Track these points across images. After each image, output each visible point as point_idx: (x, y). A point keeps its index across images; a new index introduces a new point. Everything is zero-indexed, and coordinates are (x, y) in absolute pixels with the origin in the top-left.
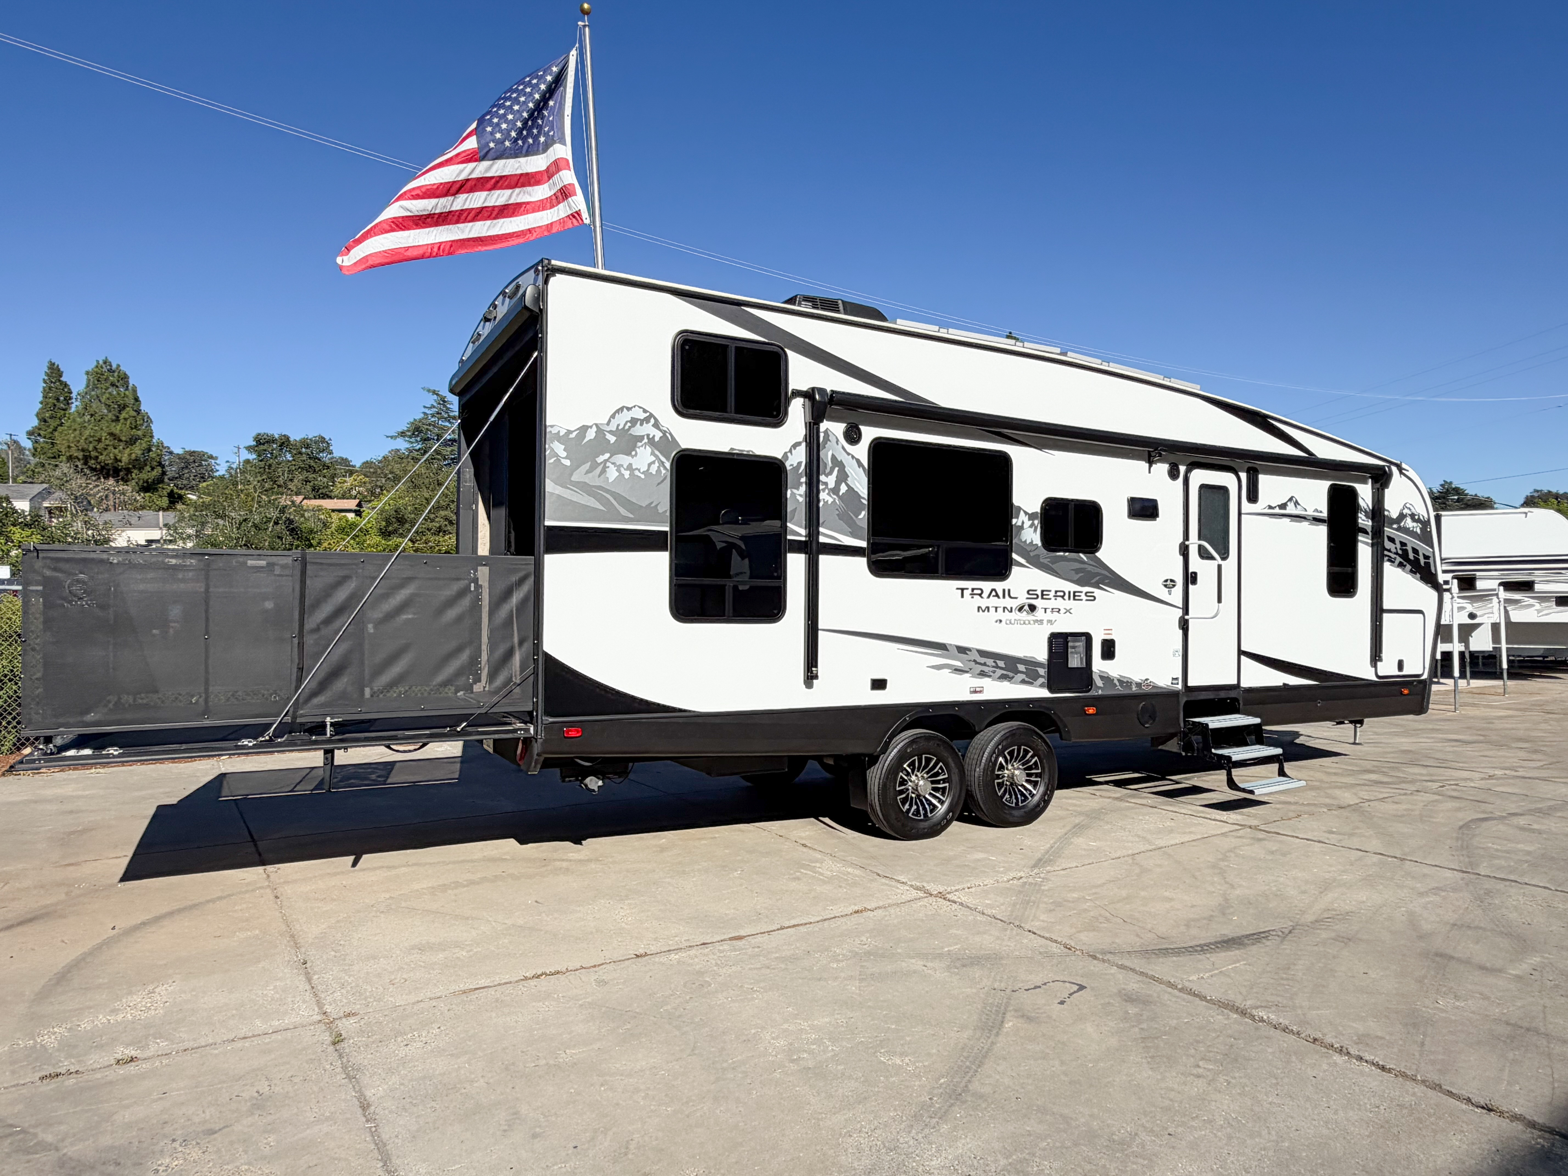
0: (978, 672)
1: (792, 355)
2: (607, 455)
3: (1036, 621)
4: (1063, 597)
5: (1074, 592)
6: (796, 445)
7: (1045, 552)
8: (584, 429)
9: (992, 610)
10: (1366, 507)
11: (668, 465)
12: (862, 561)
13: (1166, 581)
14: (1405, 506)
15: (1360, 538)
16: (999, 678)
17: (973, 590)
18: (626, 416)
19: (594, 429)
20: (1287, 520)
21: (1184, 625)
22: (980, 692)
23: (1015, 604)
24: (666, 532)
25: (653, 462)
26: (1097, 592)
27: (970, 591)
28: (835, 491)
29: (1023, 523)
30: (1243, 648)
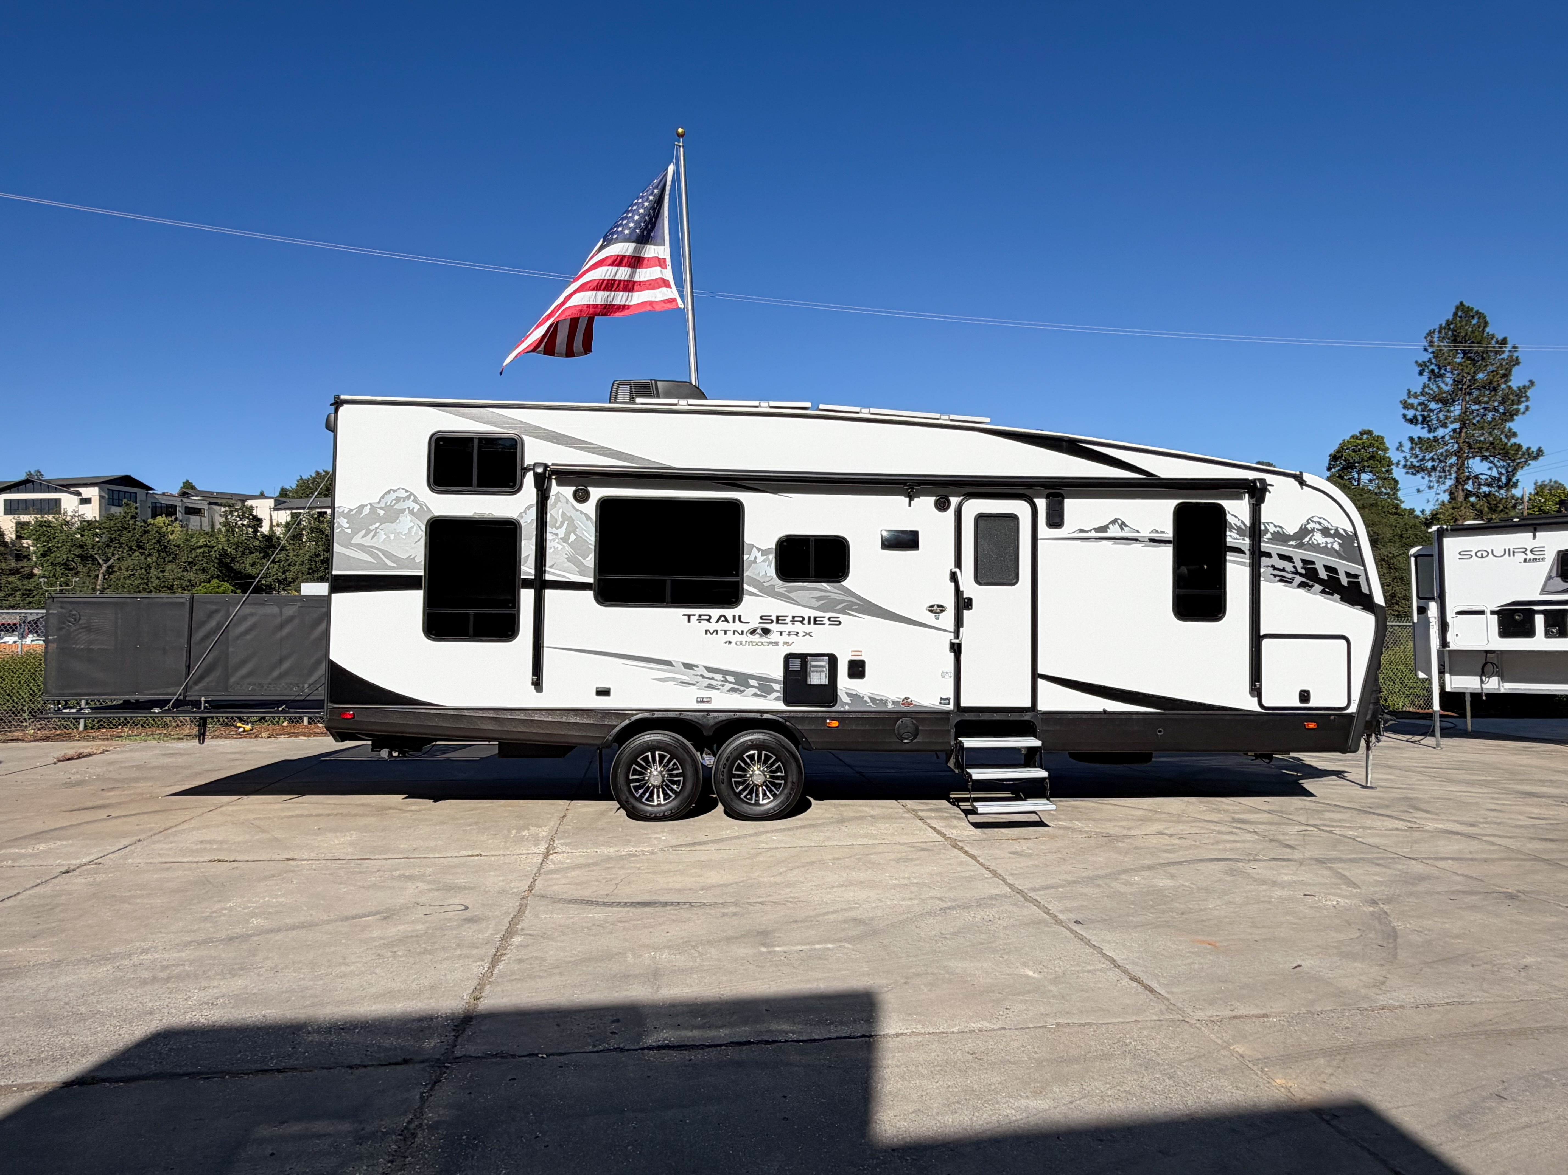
0: (706, 684)
1: (528, 440)
2: (378, 524)
3: (769, 643)
4: (801, 622)
5: (815, 618)
6: (529, 508)
7: (781, 582)
8: (362, 507)
9: (721, 633)
10: (1239, 524)
11: (423, 528)
12: (590, 594)
13: (932, 606)
14: (1310, 520)
15: (1228, 558)
16: (729, 691)
17: (700, 616)
18: (393, 496)
19: (369, 506)
20: (1110, 543)
21: (956, 649)
22: (708, 702)
23: (746, 628)
24: (421, 576)
25: (412, 527)
26: (842, 618)
27: (697, 617)
28: (565, 540)
29: (756, 558)
30: (1040, 671)
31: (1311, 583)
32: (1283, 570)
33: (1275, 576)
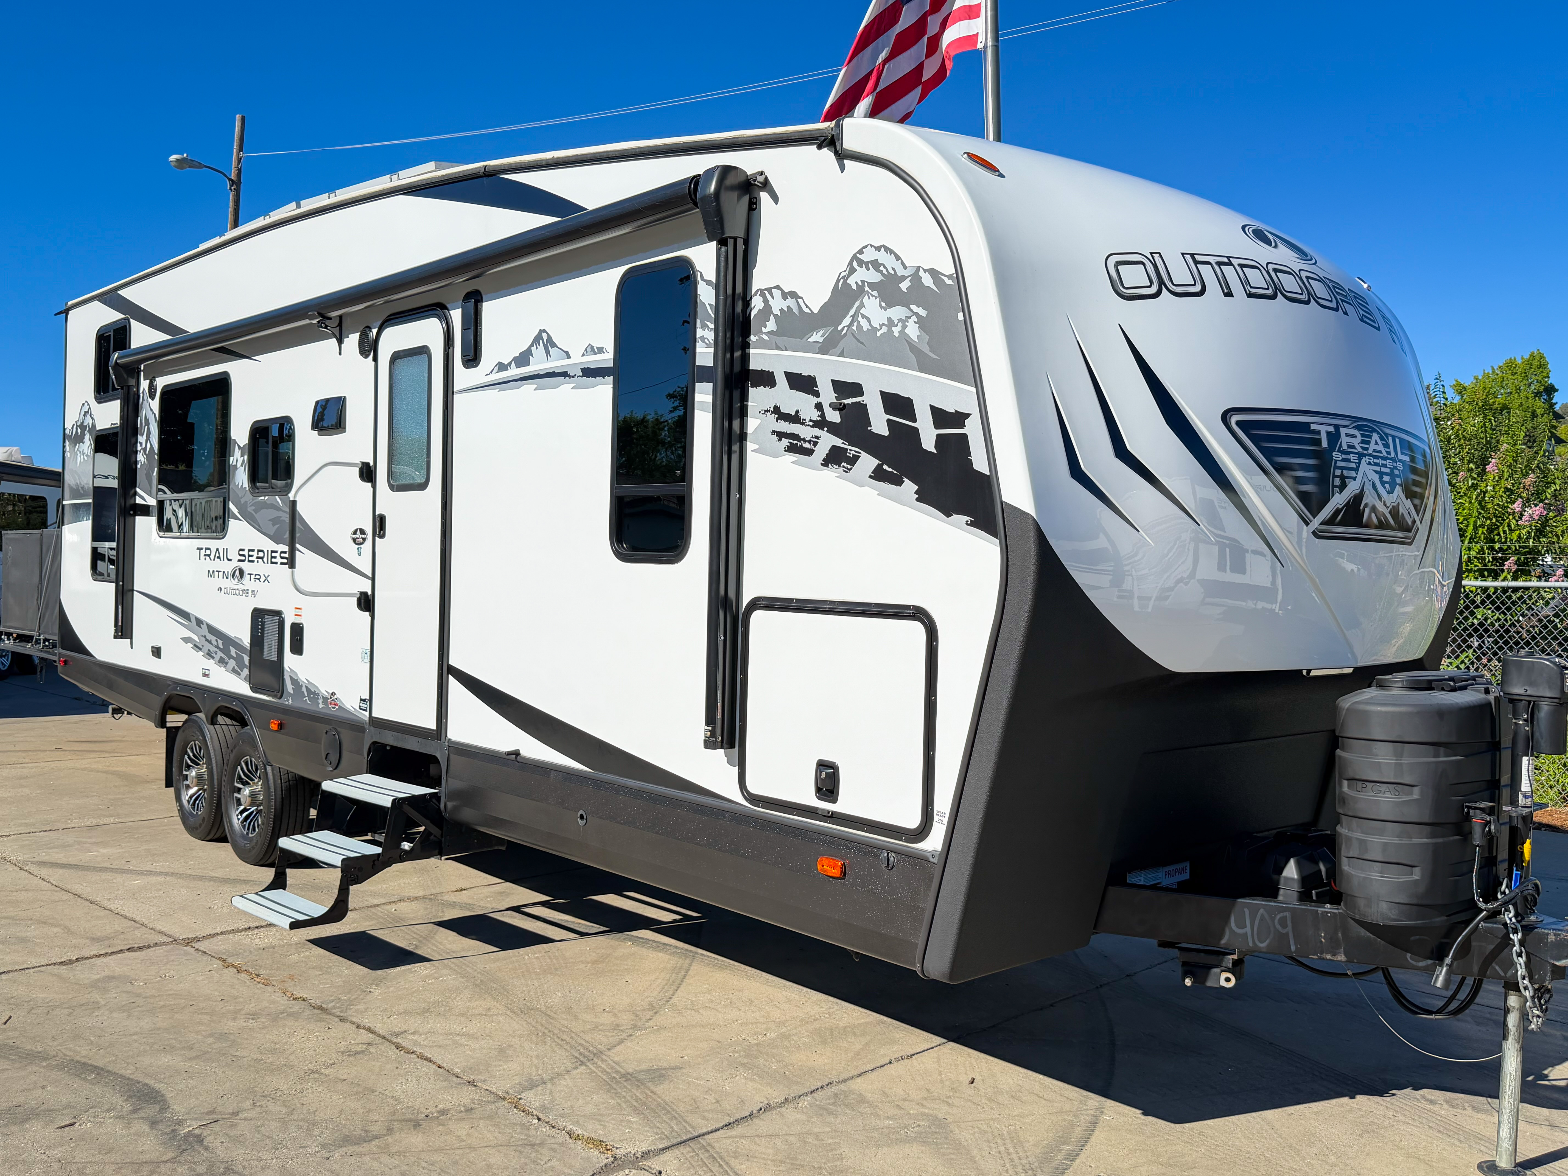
0: (207, 651)
1: (134, 324)
2: (78, 445)
3: (244, 592)
4: (263, 559)
5: (271, 552)
7: (251, 495)
9: (216, 575)
11: (93, 446)
12: (154, 522)
15: (697, 397)
16: (219, 661)
17: (206, 550)
18: (83, 411)
19: (75, 425)
22: (208, 676)
23: (230, 567)
24: (91, 504)
25: (89, 446)
28: (144, 451)
29: (236, 460)
30: (452, 660)
31: (852, 450)
32: (795, 419)
33: (781, 435)
